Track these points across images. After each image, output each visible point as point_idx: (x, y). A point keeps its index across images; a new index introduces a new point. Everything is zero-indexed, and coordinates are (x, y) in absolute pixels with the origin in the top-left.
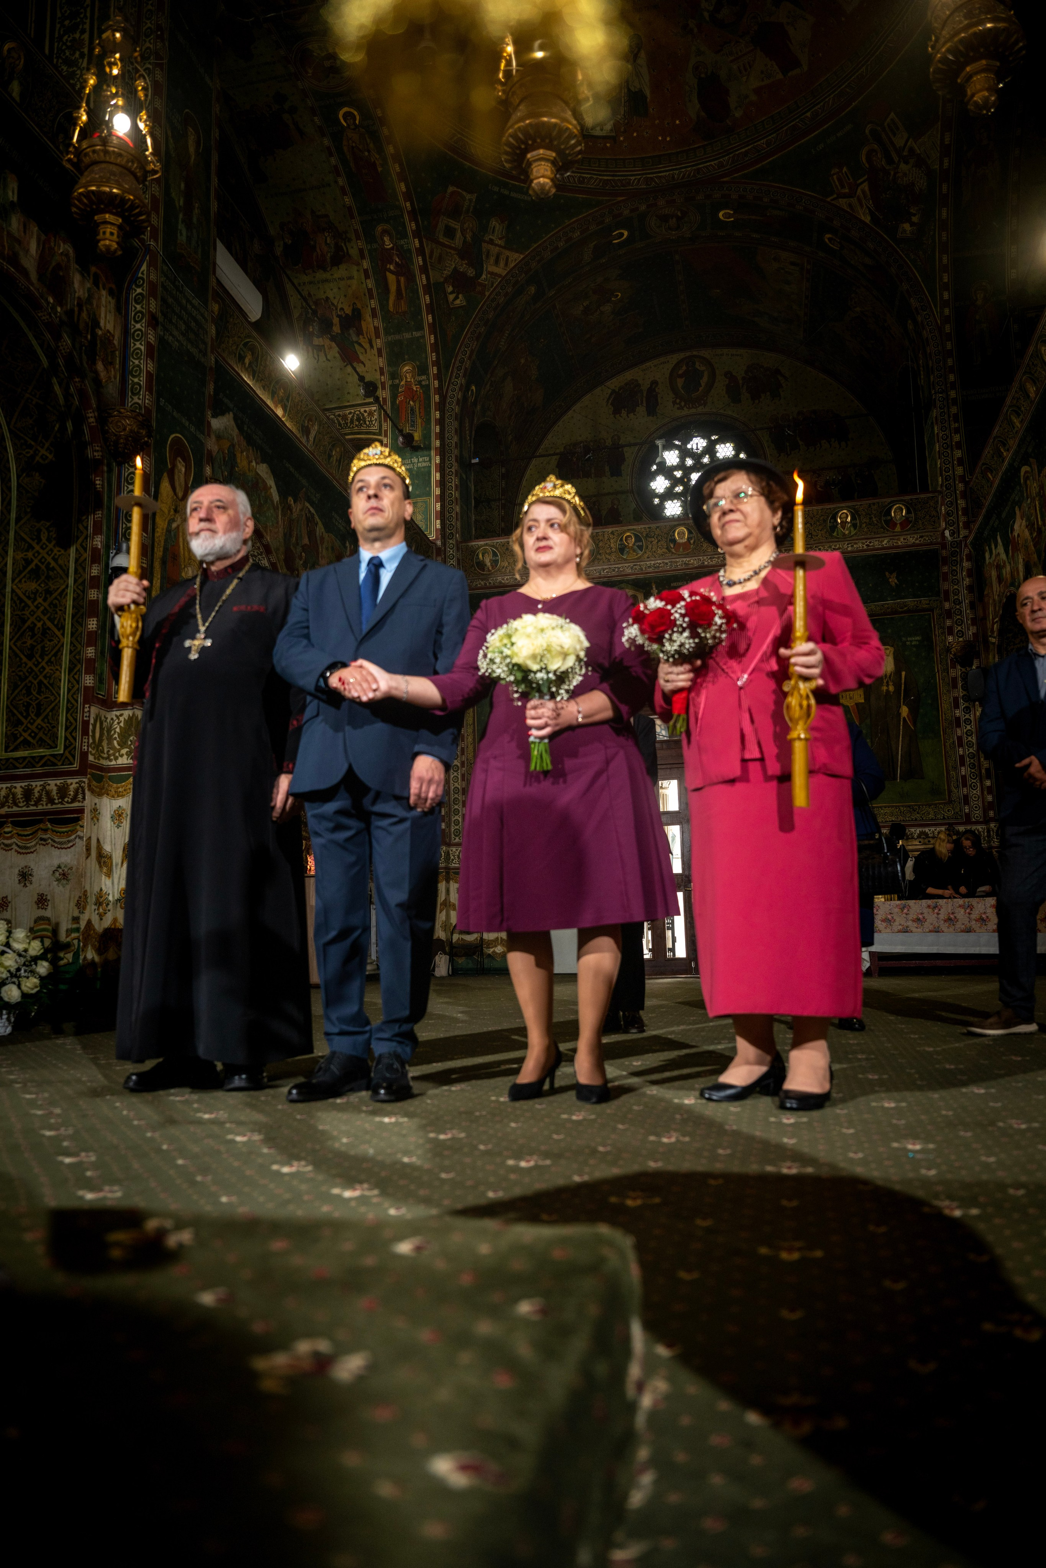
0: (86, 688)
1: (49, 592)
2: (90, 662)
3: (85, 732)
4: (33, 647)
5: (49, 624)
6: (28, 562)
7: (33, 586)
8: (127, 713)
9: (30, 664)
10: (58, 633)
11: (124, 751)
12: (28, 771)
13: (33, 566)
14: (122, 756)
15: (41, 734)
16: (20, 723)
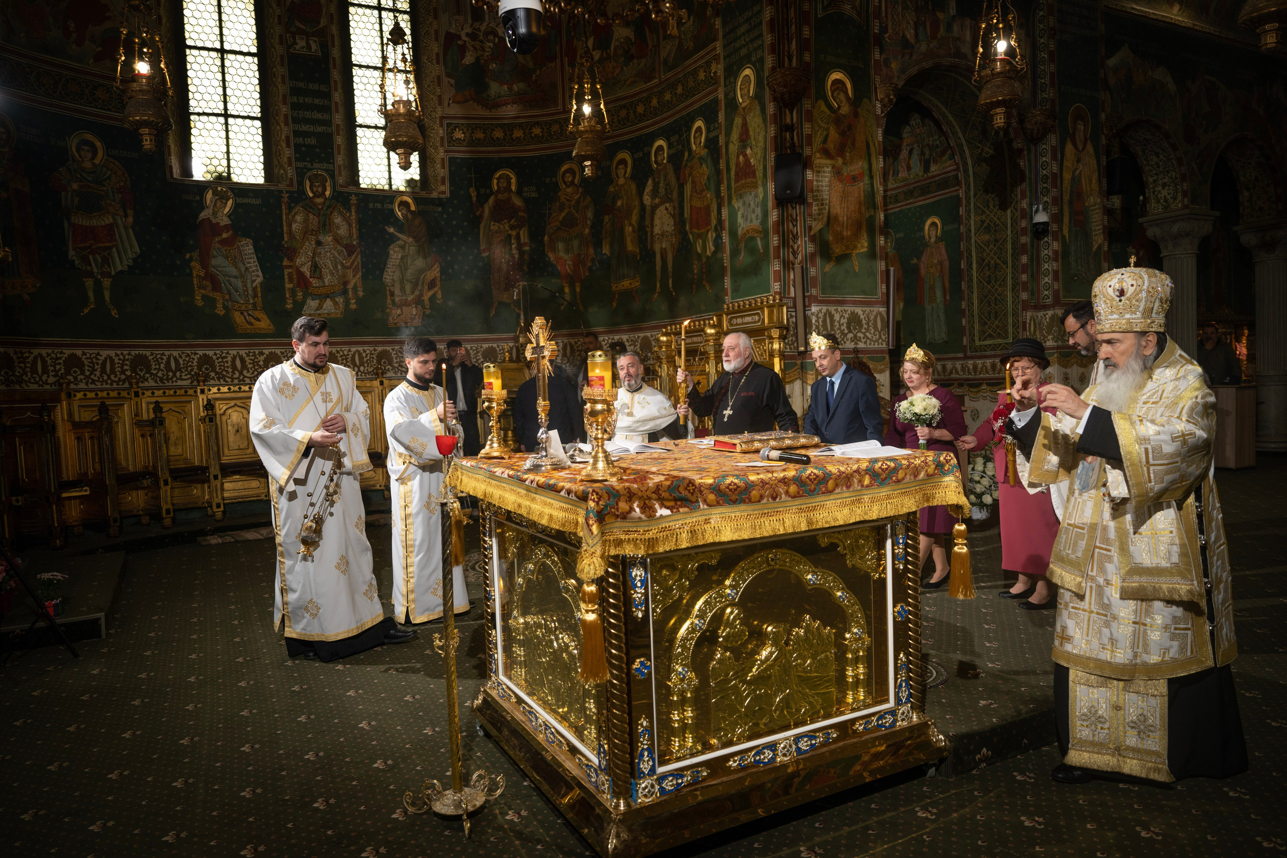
0: (1023, 301)
1: (996, 241)
2: (1024, 284)
3: (1024, 329)
4: (990, 276)
5: (998, 261)
6: (983, 222)
7: (987, 237)
8: (1050, 313)
9: (989, 287)
10: (1004, 267)
11: (1050, 337)
12: (993, 353)
13: (986, 224)
14: (1049, 340)
15: (998, 331)
16: (986, 323)
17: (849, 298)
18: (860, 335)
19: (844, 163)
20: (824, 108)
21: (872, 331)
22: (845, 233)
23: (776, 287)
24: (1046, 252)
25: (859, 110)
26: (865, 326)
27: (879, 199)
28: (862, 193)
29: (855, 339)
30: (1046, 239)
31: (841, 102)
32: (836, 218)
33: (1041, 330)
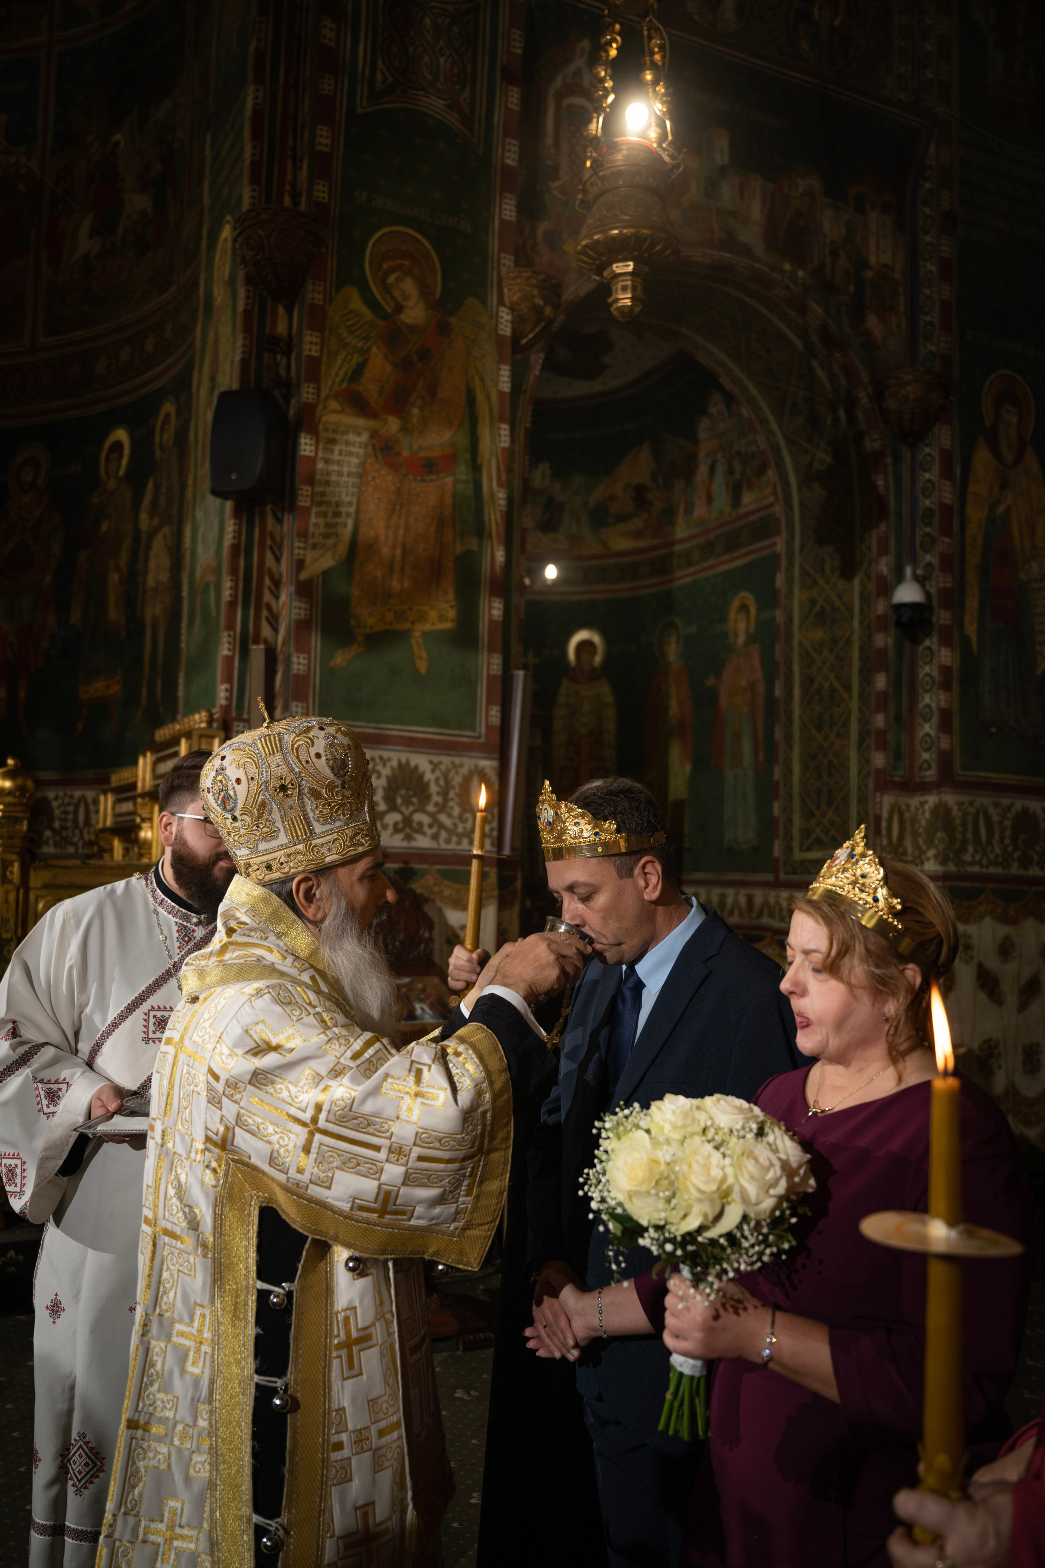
0: (878, 771)
1: (835, 641)
2: (881, 734)
4: (821, 716)
5: (837, 684)
6: (813, 602)
7: (819, 634)
8: (932, 800)
9: (820, 738)
10: (846, 696)
11: (931, 853)
13: (818, 607)
14: (928, 859)
17: (395, 730)
18: (418, 817)
19: (405, 429)
20: (356, 303)
21: (456, 811)
22: (395, 584)
23: (222, 693)
24: (927, 669)
25: (453, 320)
26: (436, 798)
27: (494, 518)
28: (448, 499)
29: (407, 827)
30: (927, 642)
31: (407, 298)
32: (372, 547)
33: (915, 835)
